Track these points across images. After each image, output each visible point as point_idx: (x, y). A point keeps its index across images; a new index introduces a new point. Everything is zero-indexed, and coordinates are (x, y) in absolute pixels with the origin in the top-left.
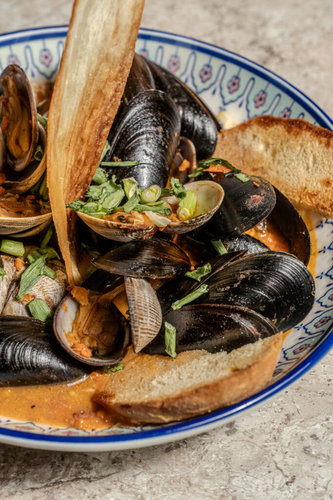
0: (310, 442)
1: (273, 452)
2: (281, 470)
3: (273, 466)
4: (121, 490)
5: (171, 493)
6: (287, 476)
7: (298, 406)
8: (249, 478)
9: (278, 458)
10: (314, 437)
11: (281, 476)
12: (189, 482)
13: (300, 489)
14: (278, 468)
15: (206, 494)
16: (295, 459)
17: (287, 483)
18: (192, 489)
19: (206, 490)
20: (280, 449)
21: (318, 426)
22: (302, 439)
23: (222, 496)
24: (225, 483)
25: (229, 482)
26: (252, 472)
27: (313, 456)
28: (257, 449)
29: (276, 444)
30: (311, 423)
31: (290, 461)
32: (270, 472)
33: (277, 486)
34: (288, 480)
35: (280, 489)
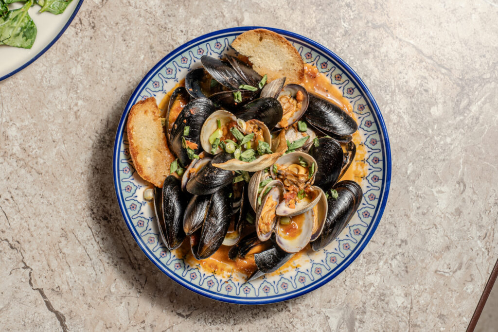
0: (420, 211)
1: (420, 228)
2: (430, 228)
3: (427, 231)
4: (420, 296)
5: (427, 277)
6: (433, 227)
7: (402, 209)
8: (429, 243)
9: (424, 227)
10: (418, 208)
11: (432, 229)
12: (424, 268)
13: (440, 224)
14: (428, 229)
15: (431, 263)
16: (427, 220)
17: (436, 228)
18: (427, 267)
19: (430, 263)
20: (420, 225)
21: (414, 204)
22: (418, 213)
23: (434, 257)
24: (428, 254)
25: (429, 252)
26: (427, 241)
27: (427, 213)
28: (417, 234)
29: (417, 225)
30: (411, 207)
31: (426, 223)
32: (429, 233)
33: (436, 233)
34: (435, 227)
35: (438, 232)
